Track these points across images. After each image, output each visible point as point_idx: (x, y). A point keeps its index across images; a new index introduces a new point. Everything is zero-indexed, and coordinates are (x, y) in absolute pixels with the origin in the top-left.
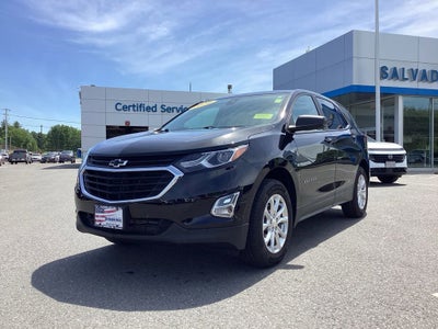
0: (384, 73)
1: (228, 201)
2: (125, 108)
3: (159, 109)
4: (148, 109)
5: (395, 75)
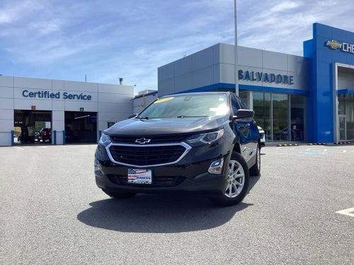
0: (240, 75)
1: (218, 163)
2: (32, 95)
3: (62, 96)
4: (52, 96)
5: (248, 76)
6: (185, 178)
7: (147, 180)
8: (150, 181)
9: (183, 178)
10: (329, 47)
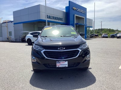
0: (47, 17)
5: (50, 17)
6: (80, 63)
7: (66, 65)
8: (67, 66)
9: (79, 63)
10: (73, 9)
